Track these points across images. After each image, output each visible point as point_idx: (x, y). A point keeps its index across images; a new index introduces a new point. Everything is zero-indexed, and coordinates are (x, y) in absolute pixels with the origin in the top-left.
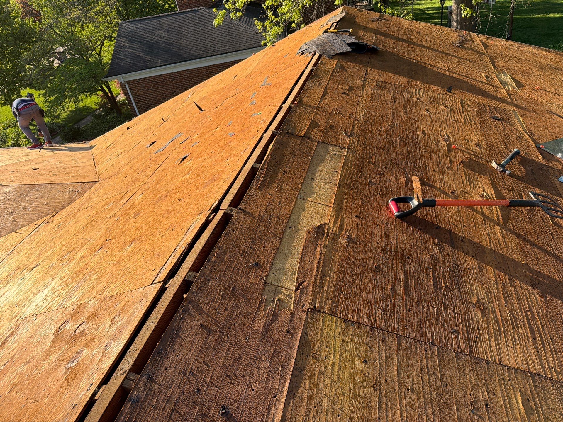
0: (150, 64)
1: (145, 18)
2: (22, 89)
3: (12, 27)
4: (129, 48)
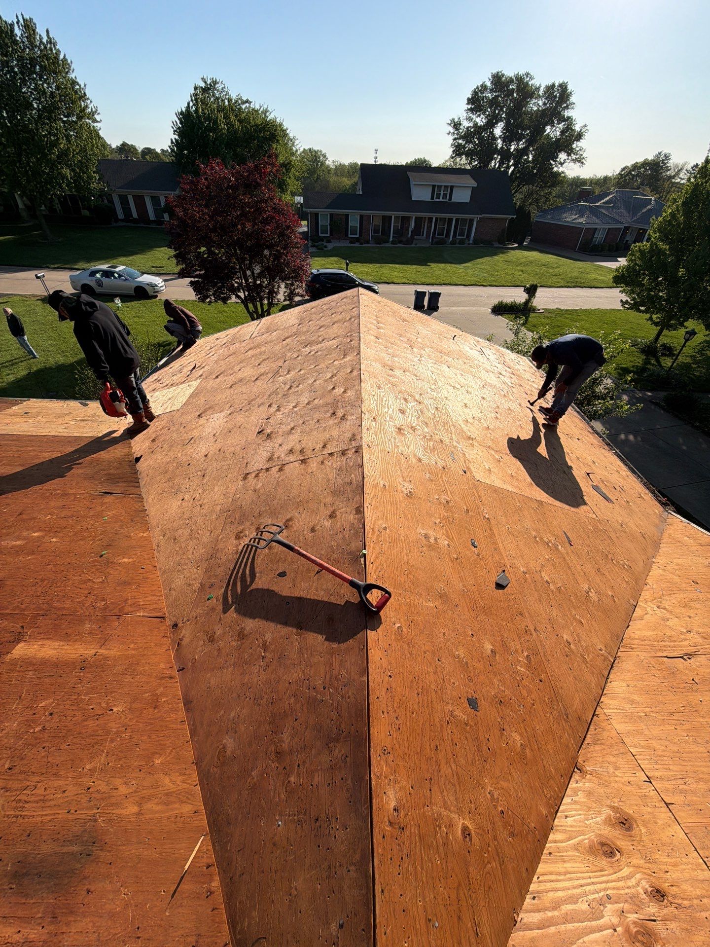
2: (693, 318)
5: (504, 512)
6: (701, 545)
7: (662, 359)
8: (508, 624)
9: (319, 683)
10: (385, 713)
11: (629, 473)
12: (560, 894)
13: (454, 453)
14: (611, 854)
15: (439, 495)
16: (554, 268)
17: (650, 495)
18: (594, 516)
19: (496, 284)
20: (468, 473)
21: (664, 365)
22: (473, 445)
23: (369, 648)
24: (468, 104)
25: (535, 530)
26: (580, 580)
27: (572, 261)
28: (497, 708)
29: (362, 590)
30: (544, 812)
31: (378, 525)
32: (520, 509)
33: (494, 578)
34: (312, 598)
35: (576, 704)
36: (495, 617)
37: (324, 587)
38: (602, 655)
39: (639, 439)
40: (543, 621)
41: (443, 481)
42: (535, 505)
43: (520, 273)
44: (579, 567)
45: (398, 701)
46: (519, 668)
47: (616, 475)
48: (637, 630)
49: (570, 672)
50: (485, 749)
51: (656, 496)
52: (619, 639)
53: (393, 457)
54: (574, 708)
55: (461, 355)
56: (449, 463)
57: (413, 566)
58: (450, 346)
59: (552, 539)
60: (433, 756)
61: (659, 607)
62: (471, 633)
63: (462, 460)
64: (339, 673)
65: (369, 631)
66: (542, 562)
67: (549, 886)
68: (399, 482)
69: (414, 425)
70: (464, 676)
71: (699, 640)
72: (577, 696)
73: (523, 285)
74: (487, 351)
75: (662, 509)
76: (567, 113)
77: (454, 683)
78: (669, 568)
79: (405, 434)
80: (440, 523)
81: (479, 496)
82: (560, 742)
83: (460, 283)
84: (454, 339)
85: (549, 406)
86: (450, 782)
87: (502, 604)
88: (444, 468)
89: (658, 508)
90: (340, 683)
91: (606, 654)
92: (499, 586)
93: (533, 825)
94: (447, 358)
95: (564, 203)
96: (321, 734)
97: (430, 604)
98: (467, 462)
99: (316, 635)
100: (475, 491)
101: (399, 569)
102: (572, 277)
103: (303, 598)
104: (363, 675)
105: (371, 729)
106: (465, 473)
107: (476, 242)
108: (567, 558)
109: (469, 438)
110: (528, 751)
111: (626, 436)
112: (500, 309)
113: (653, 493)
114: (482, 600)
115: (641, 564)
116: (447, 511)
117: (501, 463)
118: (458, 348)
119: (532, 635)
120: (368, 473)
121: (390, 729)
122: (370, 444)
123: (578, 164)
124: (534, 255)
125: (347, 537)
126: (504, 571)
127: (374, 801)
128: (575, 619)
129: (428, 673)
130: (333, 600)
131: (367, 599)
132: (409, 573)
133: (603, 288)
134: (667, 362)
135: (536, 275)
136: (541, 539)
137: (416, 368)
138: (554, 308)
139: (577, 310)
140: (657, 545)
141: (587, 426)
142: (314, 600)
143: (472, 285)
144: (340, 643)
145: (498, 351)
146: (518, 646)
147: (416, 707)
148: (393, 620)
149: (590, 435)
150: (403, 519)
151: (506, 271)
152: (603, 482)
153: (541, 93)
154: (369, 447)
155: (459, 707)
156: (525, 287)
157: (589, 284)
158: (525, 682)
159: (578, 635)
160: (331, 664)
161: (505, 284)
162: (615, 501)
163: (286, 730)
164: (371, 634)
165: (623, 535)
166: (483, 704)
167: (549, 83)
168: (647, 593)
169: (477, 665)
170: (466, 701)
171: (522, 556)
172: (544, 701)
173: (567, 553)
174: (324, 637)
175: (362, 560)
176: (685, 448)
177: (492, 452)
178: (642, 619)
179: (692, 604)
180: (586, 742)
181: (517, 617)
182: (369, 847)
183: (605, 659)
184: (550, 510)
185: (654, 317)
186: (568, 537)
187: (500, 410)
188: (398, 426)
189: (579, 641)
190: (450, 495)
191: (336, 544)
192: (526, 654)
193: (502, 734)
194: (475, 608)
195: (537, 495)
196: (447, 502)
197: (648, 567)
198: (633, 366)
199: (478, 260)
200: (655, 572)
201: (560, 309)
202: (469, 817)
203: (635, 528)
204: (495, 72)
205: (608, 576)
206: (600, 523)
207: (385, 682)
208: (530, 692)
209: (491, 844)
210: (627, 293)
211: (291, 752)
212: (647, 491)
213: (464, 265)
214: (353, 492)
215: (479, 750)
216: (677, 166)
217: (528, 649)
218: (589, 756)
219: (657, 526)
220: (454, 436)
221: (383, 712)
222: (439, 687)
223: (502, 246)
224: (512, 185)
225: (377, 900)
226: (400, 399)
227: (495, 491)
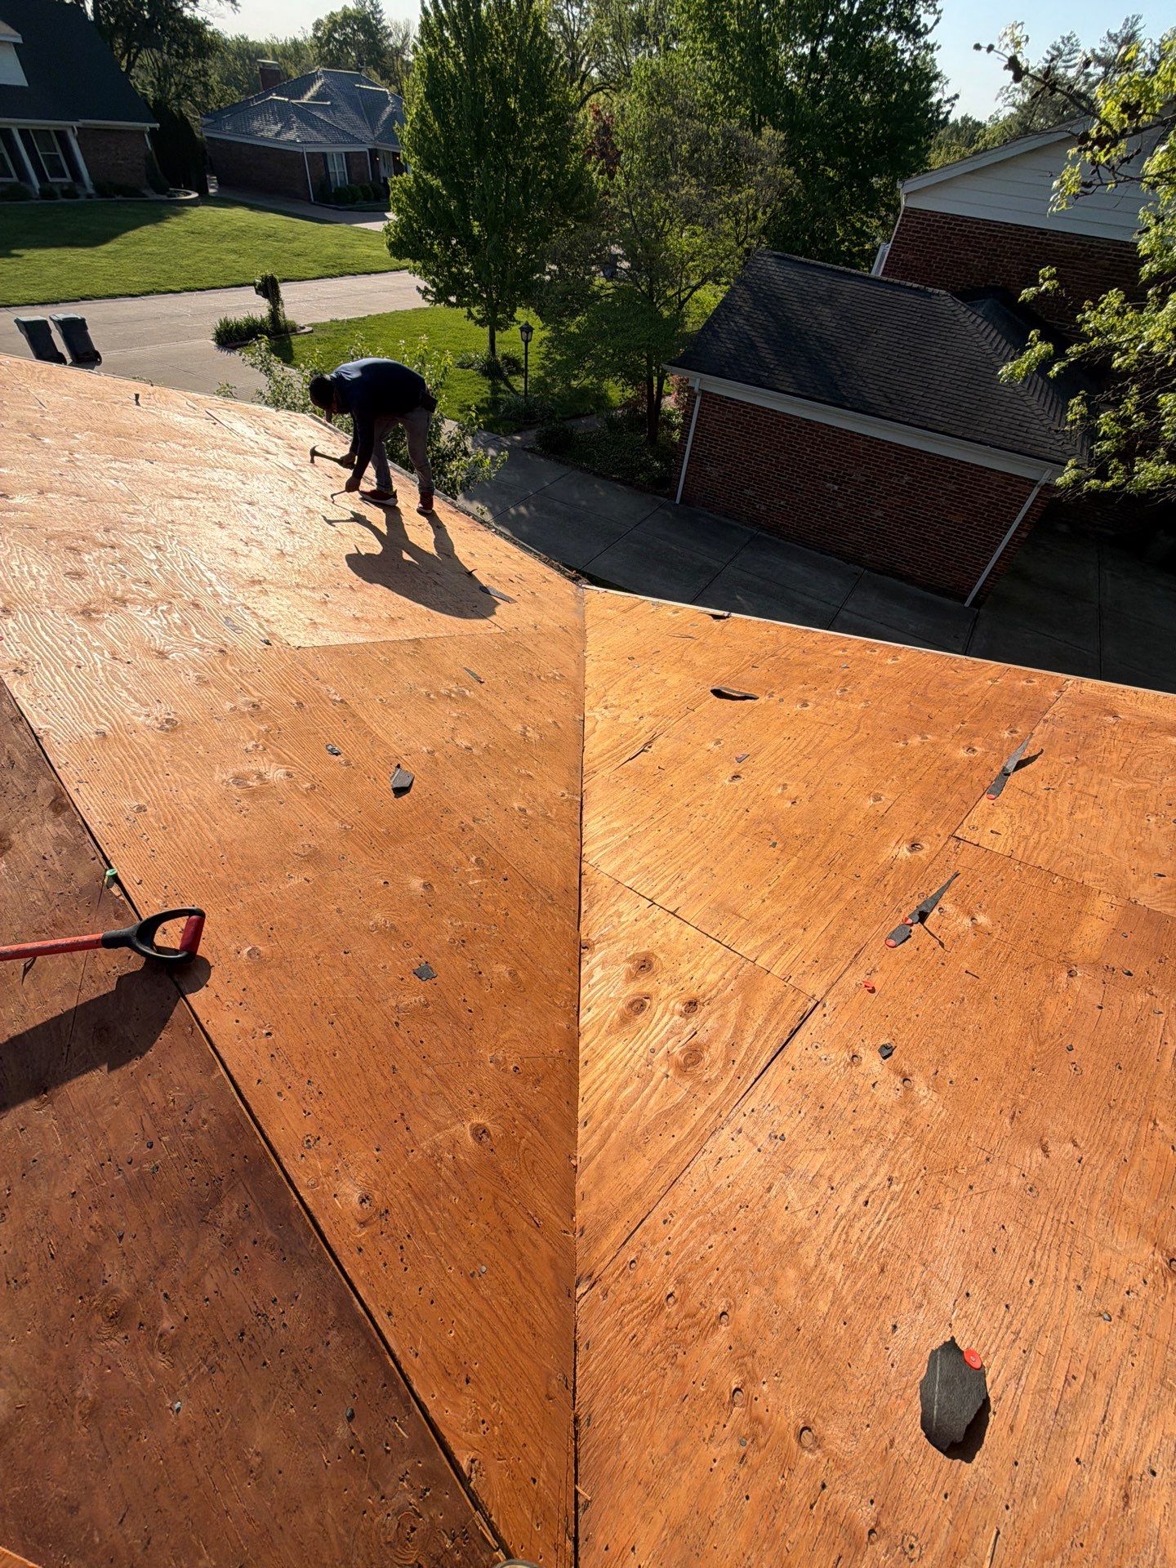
0: (768, 377)
1: (813, 262)
2: (520, 306)
3: (562, 167)
4: (747, 320)
5: (366, 680)
6: (624, 612)
7: (511, 379)
8: (434, 836)
9: (135, 1147)
10: (286, 1093)
11: (522, 554)
12: (608, 1095)
13: (233, 618)
14: (643, 1005)
15: (232, 700)
16: (290, 241)
17: (556, 573)
18: (498, 630)
19: (198, 285)
20: (273, 641)
21: (518, 389)
22: (265, 592)
23: (203, 1022)
25: (424, 685)
26: (509, 722)
27: (316, 224)
28: (461, 954)
29: (135, 940)
30: (564, 1025)
31: (122, 810)
32: (389, 664)
33: (389, 785)
34: (39, 1022)
35: (557, 877)
36: (410, 838)
37: (58, 985)
38: (567, 801)
39: (532, 508)
40: (480, 802)
41: (230, 674)
42: (410, 649)
43: (233, 257)
44: (502, 707)
45: (300, 1057)
46: (471, 883)
47: (506, 562)
48: (594, 746)
49: (537, 844)
50: (464, 1014)
51: (563, 572)
52: (579, 771)
53: (96, 671)
54: (556, 885)
55: (170, 433)
56: (230, 638)
57: (234, 840)
58: (133, 417)
59: (452, 686)
60: (393, 1083)
61: (606, 708)
62: (382, 882)
63: (254, 624)
64: (167, 1101)
65: (189, 997)
66: (450, 724)
67: (596, 1097)
68: (134, 714)
69: (119, 594)
70: (396, 946)
71: (653, 720)
72: (554, 867)
73: (251, 281)
74: (222, 416)
75: (574, 586)
77: (384, 967)
78: (603, 655)
79: (104, 619)
80: (257, 746)
81: (311, 672)
82: (554, 934)
83: (117, 291)
84: (138, 404)
85: (375, 488)
86: (432, 1094)
87: (414, 813)
88: (222, 651)
89: (569, 587)
90: (177, 1113)
91: (570, 797)
92: (400, 791)
93: (557, 1050)
94: (139, 443)
95: (243, 98)
96: (184, 1217)
97: (295, 882)
98: (265, 624)
99: (85, 1078)
100: (300, 667)
101: (207, 861)
102: (329, 257)
103: (19, 1037)
104: (213, 1069)
105: (267, 1133)
106: (268, 643)
107: (102, 190)
108: (483, 702)
109: (254, 582)
110: (520, 974)
111: (517, 510)
112: (232, 337)
113: (559, 570)
114: (380, 826)
115: (573, 666)
116: (261, 722)
117: (330, 605)
118: (155, 420)
119: (472, 829)
120: (43, 727)
121: (304, 1105)
122: (23, 667)
124: (240, 216)
125: (57, 866)
126: (398, 766)
127: (321, 1222)
128: (521, 776)
129: (336, 982)
130: (90, 993)
131: (160, 950)
132: (232, 856)
133: (386, 271)
134: (519, 383)
135: (265, 257)
136: (438, 694)
137: (70, 478)
138: (327, 320)
139: (364, 319)
140: (582, 634)
141: (444, 504)
142: (45, 1025)
143: (147, 293)
144: (142, 1054)
145: (247, 411)
146: (460, 856)
147: (336, 1043)
148: (233, 947)
149: (453, 516)
150: (176, 775)
151: (204, 253)
152: (493, 577)
154: (22, 673)
155: (405, 992)
156: (254, 284)
157: (364, 269)
158: (487, 895)
159: (531, 794)
160: (144, 1100)
161: (215, 285)
162: (517, 598)
163: (108, 1271)
164: (198, 999)
165: (541, 638)
166: (439, 963)
168: (590, 697)
169: (410, 919)
170: (413, 976)
171: (419, 732)
172: (519, 900)
173: (481, 696)
174: (105, 1067)
175: (115, 890)
176: (584, 503)
177: (305, 592)
178: (594, 731)
179: (635, 685)
180: (583, 911)
181: (444, 819)
182: (343, 1285)
183: (571, 802)
184: (435, 647)
185: (474, 310)
186: (473, 674)
187: (293, 517)
188: (79, 609)
189: (535, 800)
190: (256, 694)
191: (40, 894)
192: (473, 859)
193: (480, 980)
194: (374, 842)
195: (408, 632)
196: (254, 706)
197: (581, 666)
198: (482, 400)
199: (131, 234)
200: (591, 667)
201: (337, 321)
202: (477, 1111)
203: (551, 623)
205: (542, 700)
206: (508, 635)
207: (262, 1050)
208: (496, 903)
209: (517, 1116)
210: (420, 273)
211: (139, 1291)
212: (551, 570)
213: (104, 247)
214: (27, 776)
215: (458, 1022)
216: (397, 26)
217: (474, 851)
218: (590, 924)
219: (575, 611)
220: (219, 589)
221: (279, 1094)
222: (363, 989)
223: (164, 197)
224: (112, 48)
225: (385, 1333)
226: (57, 552)
227: (337, 653)
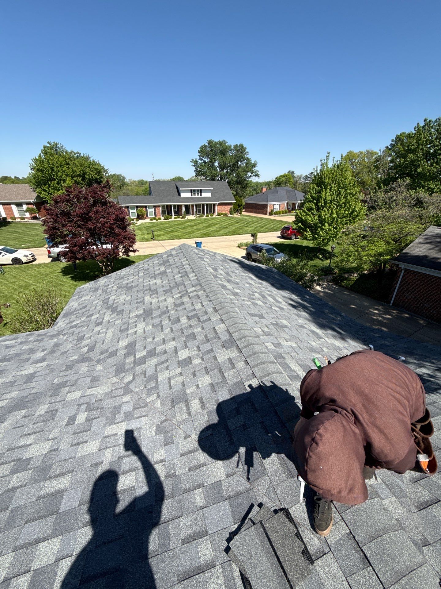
24: (199, 153)
76: (246, 156)
107: (219, 214)
112: (241, 246)
123: (257, 177)
153: (232, 148)
156: (250, 234)
167: (235, 144)
204: (209, 140)
216: (298, 176)
223: (232, 216)
